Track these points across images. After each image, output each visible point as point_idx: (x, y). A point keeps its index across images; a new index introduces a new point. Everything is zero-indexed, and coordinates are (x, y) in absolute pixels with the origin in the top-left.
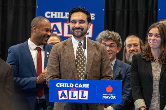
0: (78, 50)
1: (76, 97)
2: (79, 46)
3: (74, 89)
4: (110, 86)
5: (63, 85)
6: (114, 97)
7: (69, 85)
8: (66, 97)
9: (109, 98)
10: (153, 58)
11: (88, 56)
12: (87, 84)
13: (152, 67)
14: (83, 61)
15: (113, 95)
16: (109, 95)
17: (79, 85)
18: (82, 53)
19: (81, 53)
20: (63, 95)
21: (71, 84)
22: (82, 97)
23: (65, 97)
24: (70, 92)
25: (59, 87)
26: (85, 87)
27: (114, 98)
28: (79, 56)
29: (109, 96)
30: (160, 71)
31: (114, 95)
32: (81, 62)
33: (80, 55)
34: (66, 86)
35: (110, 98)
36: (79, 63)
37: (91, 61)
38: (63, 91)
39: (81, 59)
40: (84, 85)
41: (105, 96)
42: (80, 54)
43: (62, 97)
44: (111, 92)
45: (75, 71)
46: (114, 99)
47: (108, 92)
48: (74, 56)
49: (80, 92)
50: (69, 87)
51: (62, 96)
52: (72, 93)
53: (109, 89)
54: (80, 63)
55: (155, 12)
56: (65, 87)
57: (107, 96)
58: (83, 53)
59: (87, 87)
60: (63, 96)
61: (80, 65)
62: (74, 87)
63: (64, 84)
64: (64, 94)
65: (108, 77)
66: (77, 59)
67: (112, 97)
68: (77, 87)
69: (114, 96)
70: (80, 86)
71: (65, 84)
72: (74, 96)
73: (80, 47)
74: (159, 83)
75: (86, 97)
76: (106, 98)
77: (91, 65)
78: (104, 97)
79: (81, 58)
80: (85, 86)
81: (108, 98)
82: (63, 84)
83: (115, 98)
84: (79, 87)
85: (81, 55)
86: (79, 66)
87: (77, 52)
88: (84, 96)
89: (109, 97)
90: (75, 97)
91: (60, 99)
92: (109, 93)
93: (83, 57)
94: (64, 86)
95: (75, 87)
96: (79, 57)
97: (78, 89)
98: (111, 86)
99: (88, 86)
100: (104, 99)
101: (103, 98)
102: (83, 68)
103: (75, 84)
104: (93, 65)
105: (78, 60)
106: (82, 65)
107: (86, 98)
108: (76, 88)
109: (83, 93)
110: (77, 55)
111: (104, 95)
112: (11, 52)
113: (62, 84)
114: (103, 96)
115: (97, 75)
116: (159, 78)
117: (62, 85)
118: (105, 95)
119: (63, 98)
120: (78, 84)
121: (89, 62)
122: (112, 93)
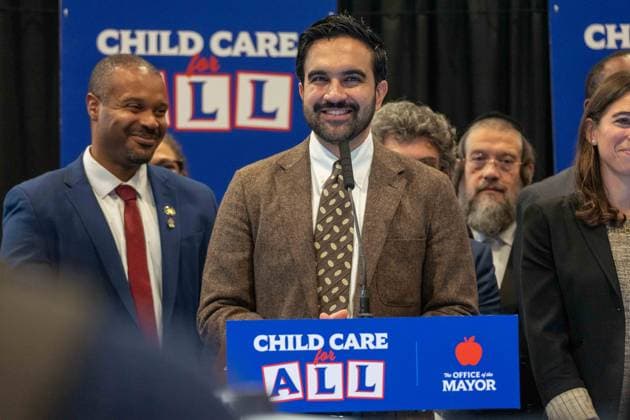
0: (326, 193)
1: (334, 388)
2: (333, 177)
3: (327, 355)
4: (472, 338)
5: (282, 343)
6: (490, 385)
7: (305, 342)
8: (297, 391)
9: (467, 387)
10: (615, 213)
11: (367, 219)
12: (379, 336)
13: (613, 249)
14: (343, 239)
15: (483, 375)
16: (470, 375)
17: (346, 337)
18: (341, 206)
19: (341, 203)
20: (282, 382)
21: (312, 337)
22: (362, 387)
23: (293, 390)
24: (311, 369)
25: (267, 352)
26: (372, 347)
27: (488, 389)
28: (330, 215)
29: (471, 380)
31: (490, 375)
32: (337, 242)
33: (333, 213)
34: (295, 346)
35: (474, 387)
36: (326, 246)
37: (380, 240)
38: (281, 366)
39: (336, 229)
40: (367, 339)
41: (453, 382)
42: (334, 211)
43: (280, 392)
44: (476, 363)
45: (309, 281)
46: (491, 391)
47: (464, 364)
48: (311, 218)
49: (353, 366)
50: (305, 348)
51: (278, 387)
52: (321, 373)
53: (469, 350)
54: (334, 246)
56: (291, 348)
57: (461, 382)
58: (347, 205)
59: (379, 346)
60: (283, 387)
61: (332, 255)
62: (327, 347)
63: (287, 339)
64: (285, 380)
65: (457, 308)
66: (320, 228)
67: (480, 385)
68: (340, 347)
69: (488, 381)
70: (352, 341)
71: (291, 337)
72: (328, 386)
73: (336, 180)
75: (376, 388)
76: (459, 387)
77: (376, 255)
78: (447, 386)
79: (339, 224)
80: (370, 343)
81: (465, 389)
82: (282, 337)
83: (494, 389)
84: (347, 347)
85: (339, 211)
86: (327, 258)
87: (324, 202)
88: (368, 384)
89: (470, 385)
90: (332, 391)
92: (469, 368)
93: (346, 222)
94: (287, 347)
95: (331, 349)
96: (329, 219)
97: (343, 357)
98: (475, 341)
99: (384, 341)
100: (450, 393)
101: (445, 390)
102: (343, 268)
103: (330, 336)
104: (386, 253)
105: (324, 234)
106: (340, 256)
107: (378, 393)
108: (333, 351)
109: (362, 371)
110: (323, 211)
111: (447, 375)
112: (20, 210)
113: (277, 339)
114: (445, 383)
115: (406, 295)
118: (452, 378)
119: (284, 395)
120: (341, 336)
121: (369, 241)
122: (481, 367)
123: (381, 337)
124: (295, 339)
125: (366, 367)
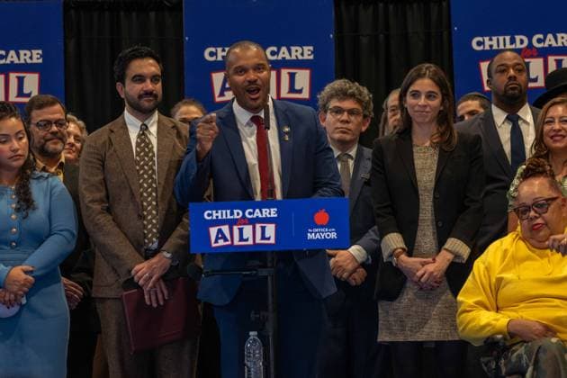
30: (435, 169)
55: (445, 33)
74: (432, 196)
116: (433, 184)
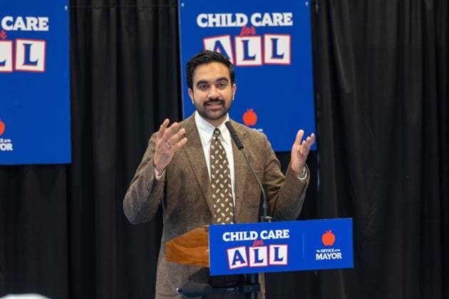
3: (260, 242)
4: (330, 231)
5: (237, 236)
6: (339, 256)
7: (248, 235)
8: (245, 263)
12: (285, 231)
15: (336, 251)
20: (237, 258)
21: (252, 233)
22: (277, 259)
23: (243, 262)
24: (252, 250)
25: (230, 241)
26: (281, 237)
29: (329, 253)
31: (339, 250)
34: (243, 238)
37: (244, 173)
38: (237, 249)
40: (279, 233)
41: (321, 255)
43: (236, 263)
44: (332, 244)
47: (326, 245)
49: (272, 248)
50: (248, 239)
51: (235, 260)
52: (256, 252)
56: (241, 239)
57: (325, 255)
59: (285, 237)
60: (238, 260)
62: (259, 238)
63: (239, 234)
64: (239, 256)
67: (334, 256)
68: (266, 238)
69: (338, 254)
70: (271, 235)
71: (241, 233)
72: (260, 259)
75: (284, 259)
78: (318, 257)
80: (280, 235)
82: (237, 233)
84: (269, 238)
88: (280, 257)
89: (329, 256)
90: (262, 261)
91: (232, 267)
94: (239, 238)
95: (261, 239)
97: (267, 243)
98: (332, 232)
99: (287, 234)
100: (320, 260)
101: (317, 259)
103: (261, 232)
107: (285, 262)
108: (263, 240)
109: (277, 250)
111: (318, 251)
113: (235, 234)
114: (317, 255)
117: (235, 236)
119: (238, 264)
120: (266, 232)
121: (239, 173)
122: (334, 247)
123: (286, 232)
124: (243, 234)
125: (278, 248)
